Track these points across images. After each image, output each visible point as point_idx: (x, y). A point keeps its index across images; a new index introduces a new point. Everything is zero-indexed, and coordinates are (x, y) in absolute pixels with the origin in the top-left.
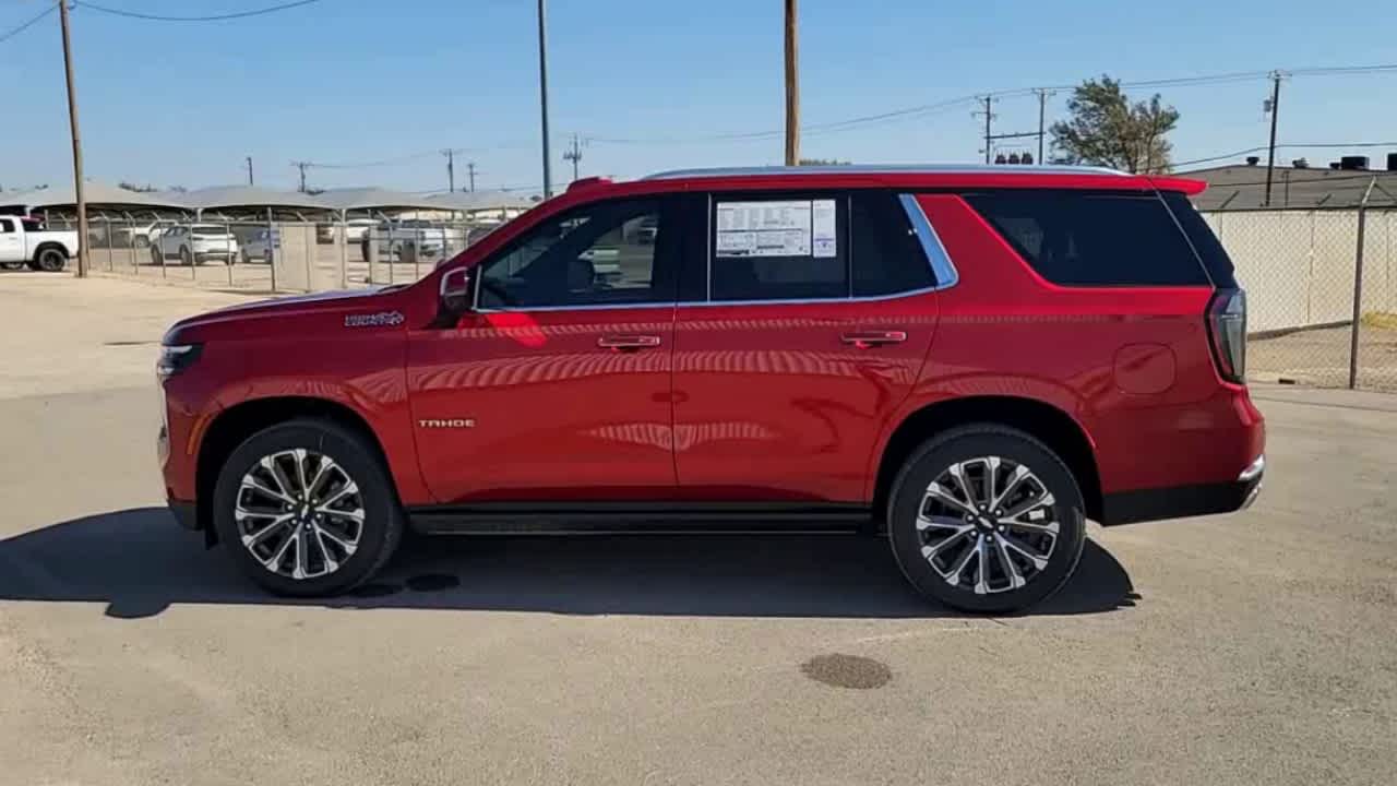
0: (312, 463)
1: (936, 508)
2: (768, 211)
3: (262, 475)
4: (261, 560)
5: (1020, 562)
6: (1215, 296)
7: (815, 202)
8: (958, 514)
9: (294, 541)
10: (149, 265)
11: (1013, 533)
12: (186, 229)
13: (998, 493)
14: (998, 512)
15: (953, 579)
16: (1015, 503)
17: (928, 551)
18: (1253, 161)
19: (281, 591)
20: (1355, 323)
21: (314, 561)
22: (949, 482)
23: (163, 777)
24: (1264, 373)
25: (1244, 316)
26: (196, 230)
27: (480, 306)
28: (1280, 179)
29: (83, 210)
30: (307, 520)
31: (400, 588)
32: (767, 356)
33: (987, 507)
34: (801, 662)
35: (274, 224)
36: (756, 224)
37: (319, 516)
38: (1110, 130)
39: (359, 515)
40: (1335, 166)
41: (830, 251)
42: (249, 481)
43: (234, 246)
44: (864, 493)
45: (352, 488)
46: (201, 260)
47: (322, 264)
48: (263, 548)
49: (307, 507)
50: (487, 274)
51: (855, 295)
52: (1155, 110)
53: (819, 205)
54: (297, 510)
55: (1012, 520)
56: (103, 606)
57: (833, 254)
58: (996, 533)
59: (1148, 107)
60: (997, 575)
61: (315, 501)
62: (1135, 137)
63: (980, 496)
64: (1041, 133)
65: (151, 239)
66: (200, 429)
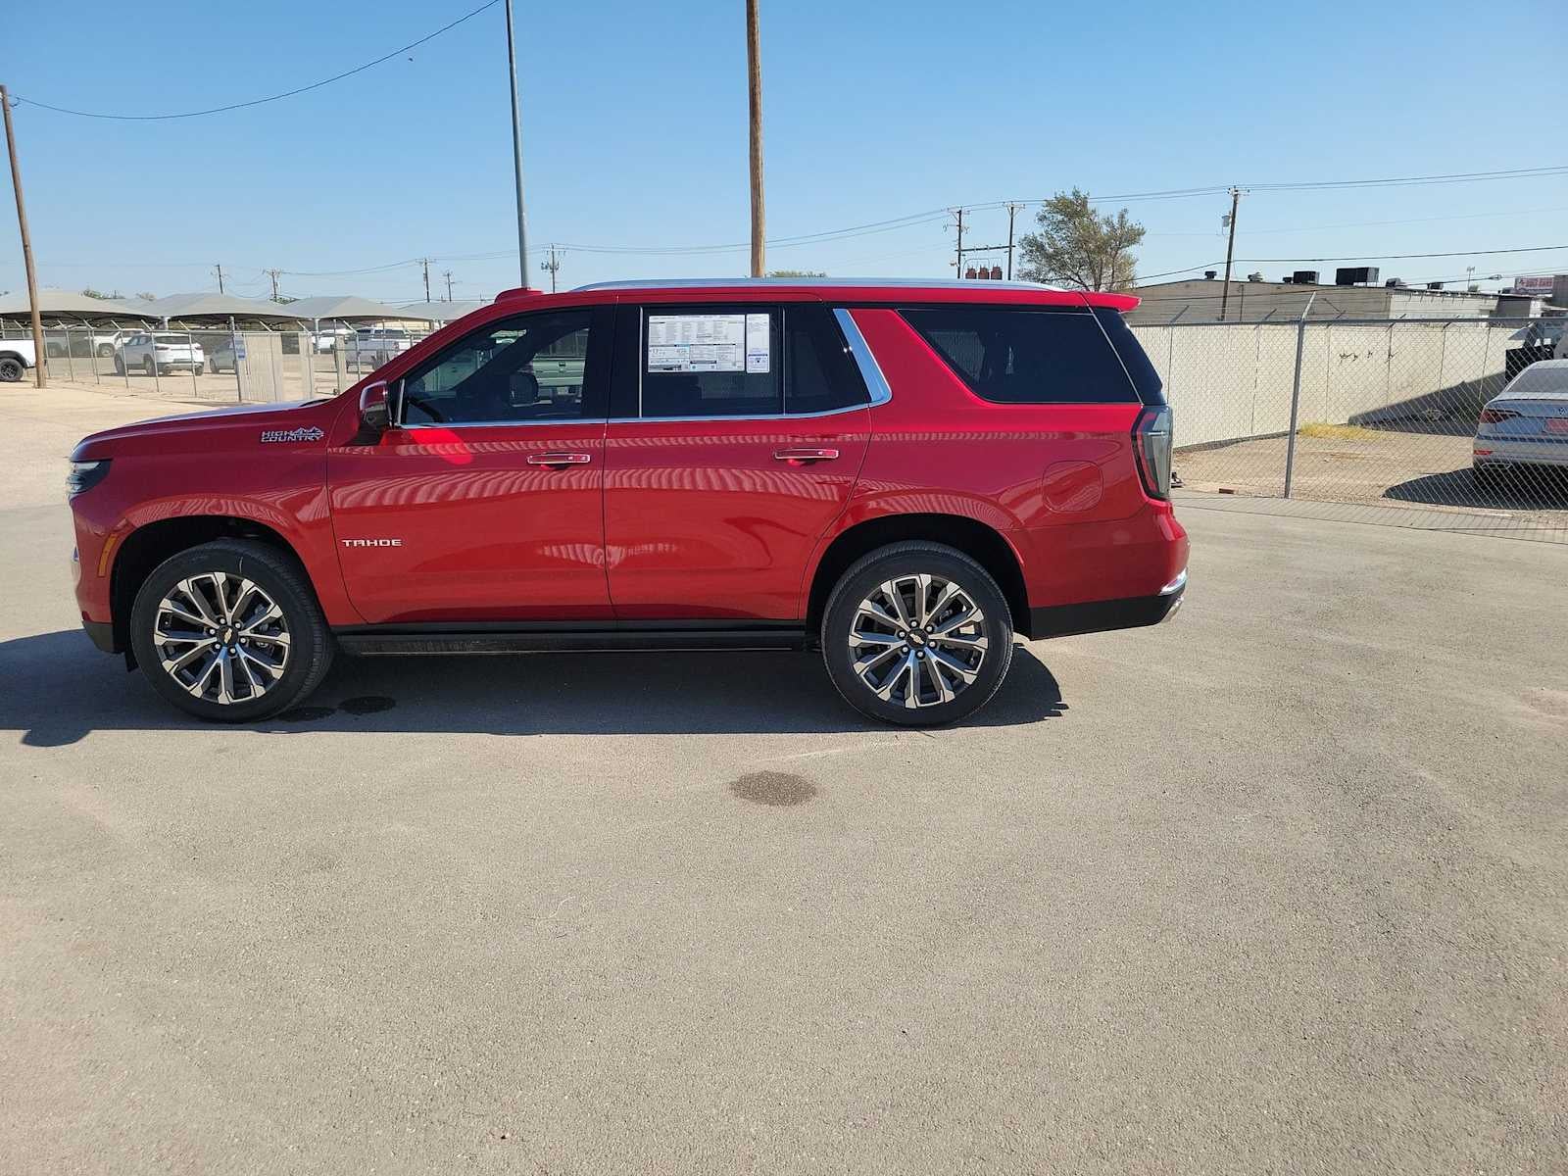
0: (233, 587)
1: (868, 625)
2: (701, 324)
3: (180, 599)
4: (185, 686)
5: (950, 677)
6: (1142, 413)
7: (748, 316)
8: (889, 631)
9: (218, 667)
10: (111, 375)
11: (943, 649)
12: (148, 339)
13: (929, 609)
14: (929, 629)
15: (885, 694)
16: (945, 619)
17: (860, 667)
18: (1210, 275)
19: (208, 716)
20: (1291, 434)
21: (240, 685)
22: (881, 600)
23: (58, 916)
24: (1205, 484)
25: (1171, 433)
26: (159, 340)
27: (403, 422)
28: (1236, 293)
29: (38, 317)
30: (231, 643)
31: (333, 711)
32: (705, 472)
33: (919, 624)
34: (730, 780)
35: (238, 334)
36: (688, 338)
37: (243, 640)
38: (1080, 244)
39: (284, 639)
40: (1287, 280)
41: (763, 367)
42: (166, 605)
43: (199, 356)
44: (799, 610)
45: (276, 612)
46: (165, 370)
47: (288, 374)
48: (186, 673)
49: (230, 630)
50: (411, 390)
51: (788, 412)
52: (1122, 226)
53: (753, 319)
54: (221, 633)
55: (942, 636)
56: (21, 733)
57: (766, 370)
58: (926, 649)
59: (1115, 221)
60: (927, 689)
61: (238, 626)
62: (1100, 250)
63: (911, 613)
64: (1011, 246)
65: (116, 347)
66: (112, 549)
